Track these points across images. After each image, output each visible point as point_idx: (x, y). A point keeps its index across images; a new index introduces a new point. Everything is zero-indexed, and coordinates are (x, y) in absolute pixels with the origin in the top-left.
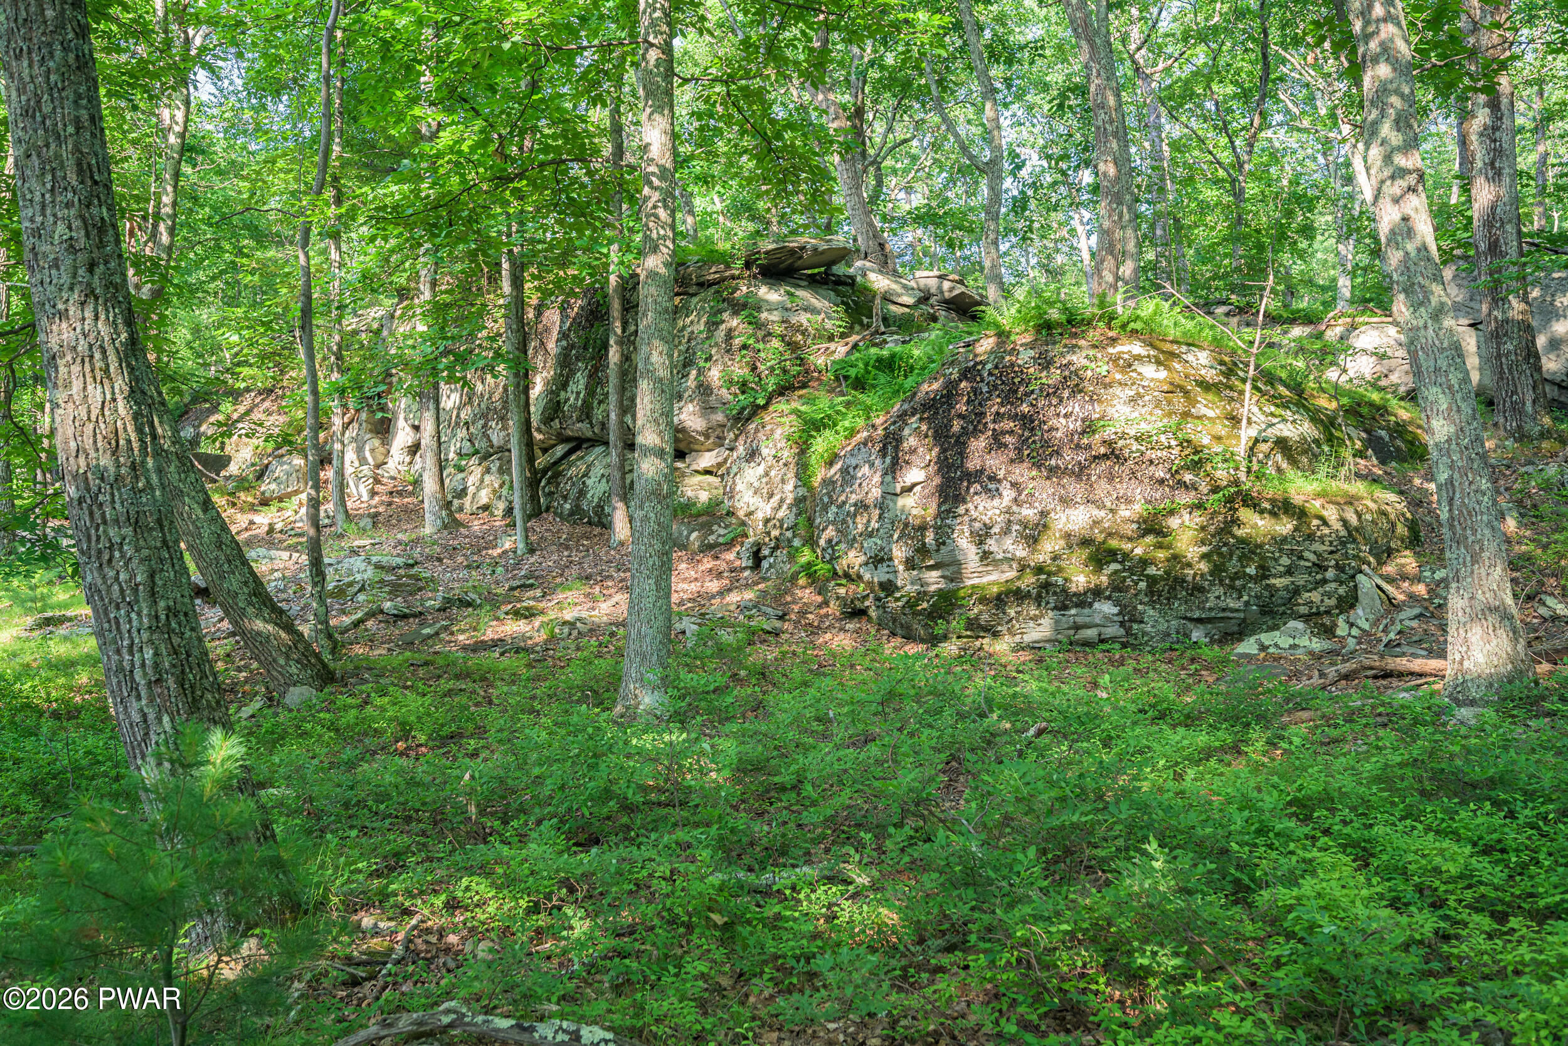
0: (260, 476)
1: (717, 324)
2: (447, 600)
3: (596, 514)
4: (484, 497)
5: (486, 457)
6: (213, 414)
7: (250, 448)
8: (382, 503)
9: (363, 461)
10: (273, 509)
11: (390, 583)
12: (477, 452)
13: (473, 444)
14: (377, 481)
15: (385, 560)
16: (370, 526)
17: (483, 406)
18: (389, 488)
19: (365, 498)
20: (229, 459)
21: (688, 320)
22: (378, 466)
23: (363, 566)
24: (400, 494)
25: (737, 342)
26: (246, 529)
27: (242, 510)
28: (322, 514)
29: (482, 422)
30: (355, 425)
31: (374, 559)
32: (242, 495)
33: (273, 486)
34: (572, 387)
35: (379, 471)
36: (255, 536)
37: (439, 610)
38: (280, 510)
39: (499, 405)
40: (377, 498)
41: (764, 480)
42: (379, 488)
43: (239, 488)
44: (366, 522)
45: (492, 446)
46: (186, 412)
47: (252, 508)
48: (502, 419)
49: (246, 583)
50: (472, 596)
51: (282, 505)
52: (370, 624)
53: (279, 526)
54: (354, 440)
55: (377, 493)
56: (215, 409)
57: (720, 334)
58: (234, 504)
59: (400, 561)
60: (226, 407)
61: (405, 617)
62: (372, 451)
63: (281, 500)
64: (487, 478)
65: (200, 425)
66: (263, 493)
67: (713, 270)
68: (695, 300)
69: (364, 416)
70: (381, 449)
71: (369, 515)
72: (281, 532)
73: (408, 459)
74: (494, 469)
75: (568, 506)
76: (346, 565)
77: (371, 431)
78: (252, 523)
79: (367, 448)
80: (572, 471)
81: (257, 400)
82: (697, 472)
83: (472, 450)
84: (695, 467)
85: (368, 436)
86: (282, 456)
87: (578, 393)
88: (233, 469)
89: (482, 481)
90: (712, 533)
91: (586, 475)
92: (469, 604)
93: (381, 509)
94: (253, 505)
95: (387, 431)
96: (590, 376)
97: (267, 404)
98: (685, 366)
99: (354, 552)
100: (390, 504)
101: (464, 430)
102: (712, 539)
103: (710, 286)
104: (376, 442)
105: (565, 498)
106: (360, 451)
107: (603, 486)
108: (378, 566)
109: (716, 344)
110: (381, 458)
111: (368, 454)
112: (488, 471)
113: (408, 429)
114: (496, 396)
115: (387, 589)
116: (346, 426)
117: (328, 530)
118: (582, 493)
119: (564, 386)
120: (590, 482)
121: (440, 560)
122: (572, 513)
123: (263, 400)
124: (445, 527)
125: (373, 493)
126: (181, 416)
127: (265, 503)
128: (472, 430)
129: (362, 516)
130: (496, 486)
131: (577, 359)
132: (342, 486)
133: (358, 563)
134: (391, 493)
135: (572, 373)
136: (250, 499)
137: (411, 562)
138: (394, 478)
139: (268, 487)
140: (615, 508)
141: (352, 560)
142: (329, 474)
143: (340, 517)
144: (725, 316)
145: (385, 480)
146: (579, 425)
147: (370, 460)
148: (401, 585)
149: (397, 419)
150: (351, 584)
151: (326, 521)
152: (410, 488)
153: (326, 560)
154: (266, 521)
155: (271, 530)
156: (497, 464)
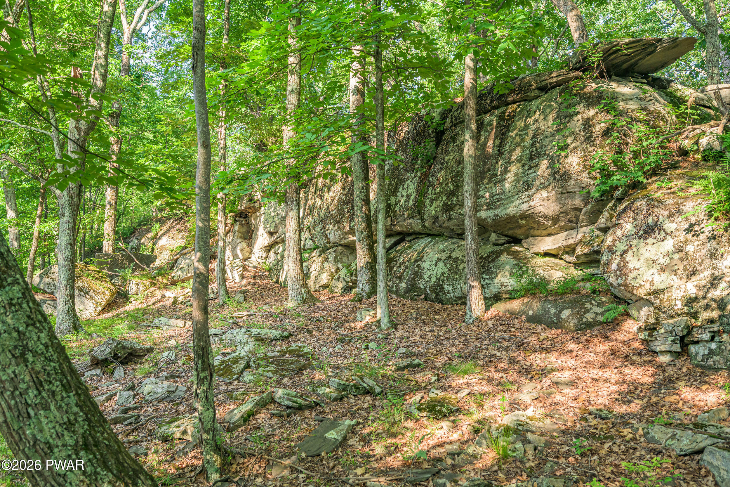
0: (172, 268)
1: (570, 116)
2: (343, 388)
3: (434, 291)
4: (324, 279)
5: (325, 250)
6: (149, 232)
7: (169, 251)
8: (249, 283)
9: (235, 256)
10: (179, 287)
11: (274, 361)
12: (317, 247)
13: (314, 242)
14: (245, 269)
15: (264, 332)
16: (242, 299)
17: (321, 215)
18: (253, 273)
19: (237, 280)
20: (156, 257)
21: (530, 120)
22: (245, 260)
23: (244, 338)
24: (260, 277)
25: (599, 129)
26: (160, 301)
27: (159, 288)
28: (210, 291)
29: (321, 226)
30: (231, 234)
31: (254, 331)
32: (160, 279)
33: (179, 273)
34: (402, 192)
35: (247, 263)
36: (164, 306)
37: (335, 400)
38: (183, 288)
39: (335, 213)
40: (245, 281)
41: (676, 256)
42: (246, 274)
43: (158, 274)
44: (240, 297)
45: (329, 243)
46: (134, 232)
47: (165, 287)
48: (338, 222)
49: (69, 425)
50: (369, 382)
51: (184, 285)
52: (262, 416)
53: (180, 299)
54: (231, 243)
55: (245, 277)
56: (148, 231)
57: (577, 122)
58: (155, 284)
59: (277, 333)
60: (156, 227)
61: (301, 408)
62: (242, 250)
63: (183, 281)
64: (326, 264)
65: (141, 239)
66: (173, 277)
67: (554, 74)
68: (535, 103)
69: (237, 228)
70: (248, 249)
71: (241, 292)
72: (181, 303)
73: (264, 255)
74: (331, 259)
75: (404, 285)
76: (230, 336)
77: (241, 237)
78: (163, 296)
79: (239, 248)
80: (404, 258)
81: (174, 224)
82: (537, 254)
83: (313, 246)
84: (534, 250)
85: (239, 241)
86: (186, 254)
87: (408, 197)
88: (158, 263)
89: (322, 267)
90: (587, 311)
91: (419, 259)
92: (368, 392)
93: (249, 288)
94: (167, 285)
95: (251, 238)
96: (421, 181)
97: (179, 226)
98: (531, 159)
99: (235, 324)
100: (254, 284)
101: (308, 233)
102: (589, 317)
103: (553, 88)
104: (244, 244)
105: (400, 278)
106: (234, 250)
107: (441, 268)
108: (259, 339)
109: (572, 133)
110: (247, 254)
111: (239, 252)
112: (327, 260)
113: (265, 235)
114: (333, 207)
115: (272, 367)
116: (226, 234)
117: (213, 302)
118: (417, 274)
119: (395, 192)
120: (425, 265)
121: (309, 332)
122: (408, 291)
123: (177, 224)
124: (304, 301)
125: (243, 277)
126: (131, 234)
127: (174, 283)
128: (313, 232)
129: (236, 292)
130: (333, 270)
131: (406, 170)
132: (223, 272)
133: (239, 334)
134: (254, 277)
135: (401, 182)
136: (165, 281)
137: (286, 334)
138: (256, 267)
139: (176, 273)
140: (471, 287)
141: (235, 332)
142: (215, 265)
143: (222, 293)
144: (579, 108)
145: (250, 268)
146: (411, 221)
147: (240, 256)
148: (285, 362)
149: (257, 229)
150: (236, 361)
151: (212, 296)
152: (267, 273)
153: (211, 331)
154: (173, 296)
155: (175, 302)
156: (334, 255)
